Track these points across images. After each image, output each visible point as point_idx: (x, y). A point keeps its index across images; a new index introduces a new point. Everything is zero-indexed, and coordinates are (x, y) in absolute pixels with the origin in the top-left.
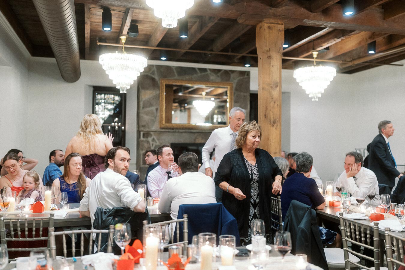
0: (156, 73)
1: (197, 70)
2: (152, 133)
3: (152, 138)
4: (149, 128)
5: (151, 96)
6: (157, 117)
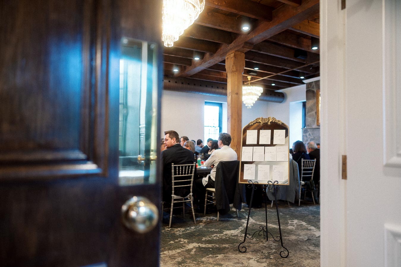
0: (315, 87)
2: (309, 130)
3: (309, 133)
4: (311, 126)
5: (312, 103)
6: (315, 117)
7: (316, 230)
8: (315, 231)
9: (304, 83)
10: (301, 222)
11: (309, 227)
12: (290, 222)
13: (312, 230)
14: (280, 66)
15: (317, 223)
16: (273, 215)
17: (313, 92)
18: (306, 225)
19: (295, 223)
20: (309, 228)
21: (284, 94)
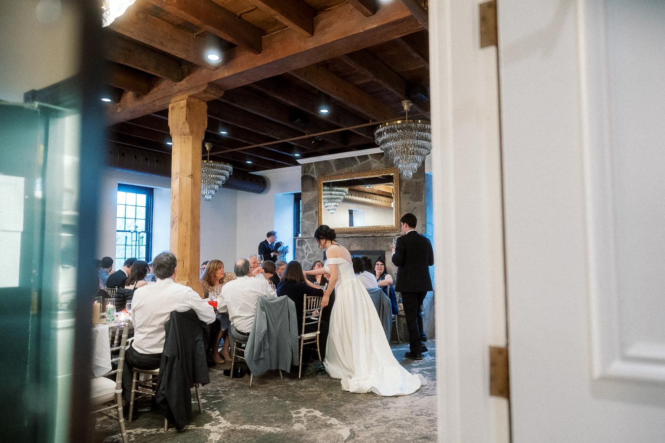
0: (315, 171)
1: (357, 158)
2: (305, 240)
3: (306, 245)
5: (311, 197)
6: (316, 221)
7: (341, 425)
8: (339, 426)
9: (297, 164)
10: (313, 412)
11: (329, 419)
12: (294, 416)
13: (335, 426)
14: (264, 132)
15: (338, 408)
16: (262, 404)
17: (313, 179)
18: (322, 415)
19: (302, 415)
20: (328, 422)
21: (266, 179)
